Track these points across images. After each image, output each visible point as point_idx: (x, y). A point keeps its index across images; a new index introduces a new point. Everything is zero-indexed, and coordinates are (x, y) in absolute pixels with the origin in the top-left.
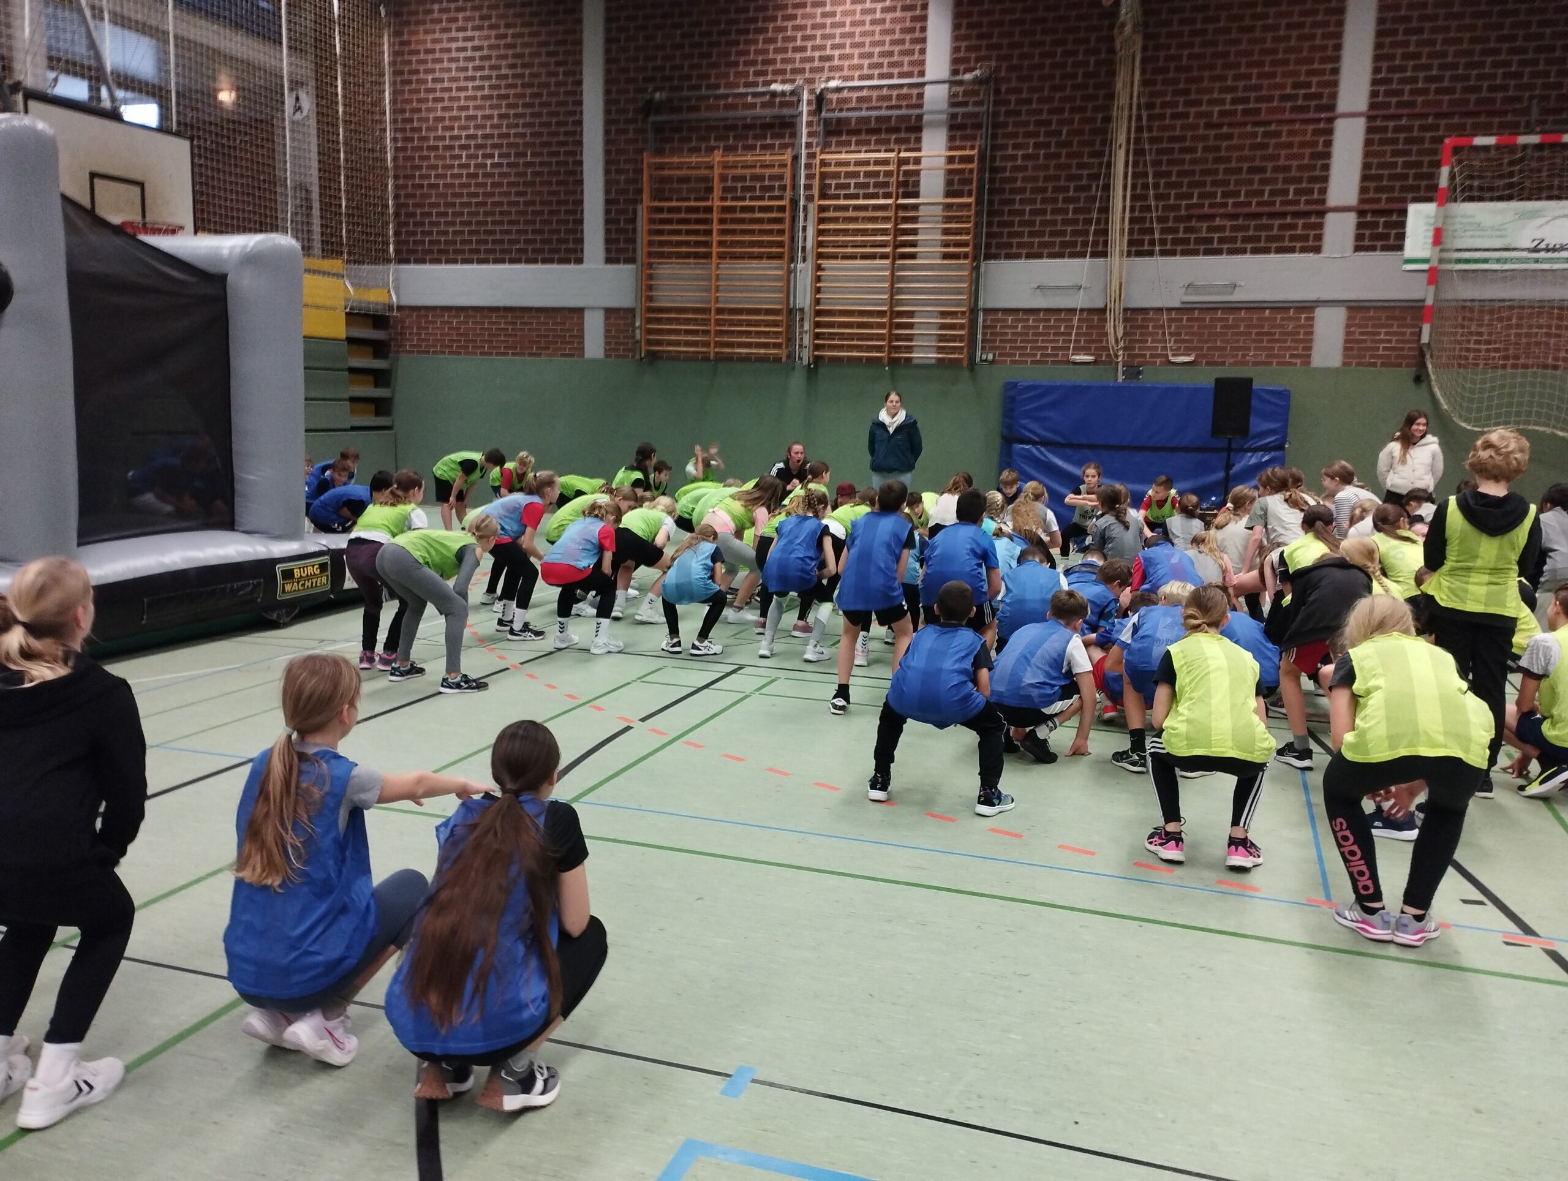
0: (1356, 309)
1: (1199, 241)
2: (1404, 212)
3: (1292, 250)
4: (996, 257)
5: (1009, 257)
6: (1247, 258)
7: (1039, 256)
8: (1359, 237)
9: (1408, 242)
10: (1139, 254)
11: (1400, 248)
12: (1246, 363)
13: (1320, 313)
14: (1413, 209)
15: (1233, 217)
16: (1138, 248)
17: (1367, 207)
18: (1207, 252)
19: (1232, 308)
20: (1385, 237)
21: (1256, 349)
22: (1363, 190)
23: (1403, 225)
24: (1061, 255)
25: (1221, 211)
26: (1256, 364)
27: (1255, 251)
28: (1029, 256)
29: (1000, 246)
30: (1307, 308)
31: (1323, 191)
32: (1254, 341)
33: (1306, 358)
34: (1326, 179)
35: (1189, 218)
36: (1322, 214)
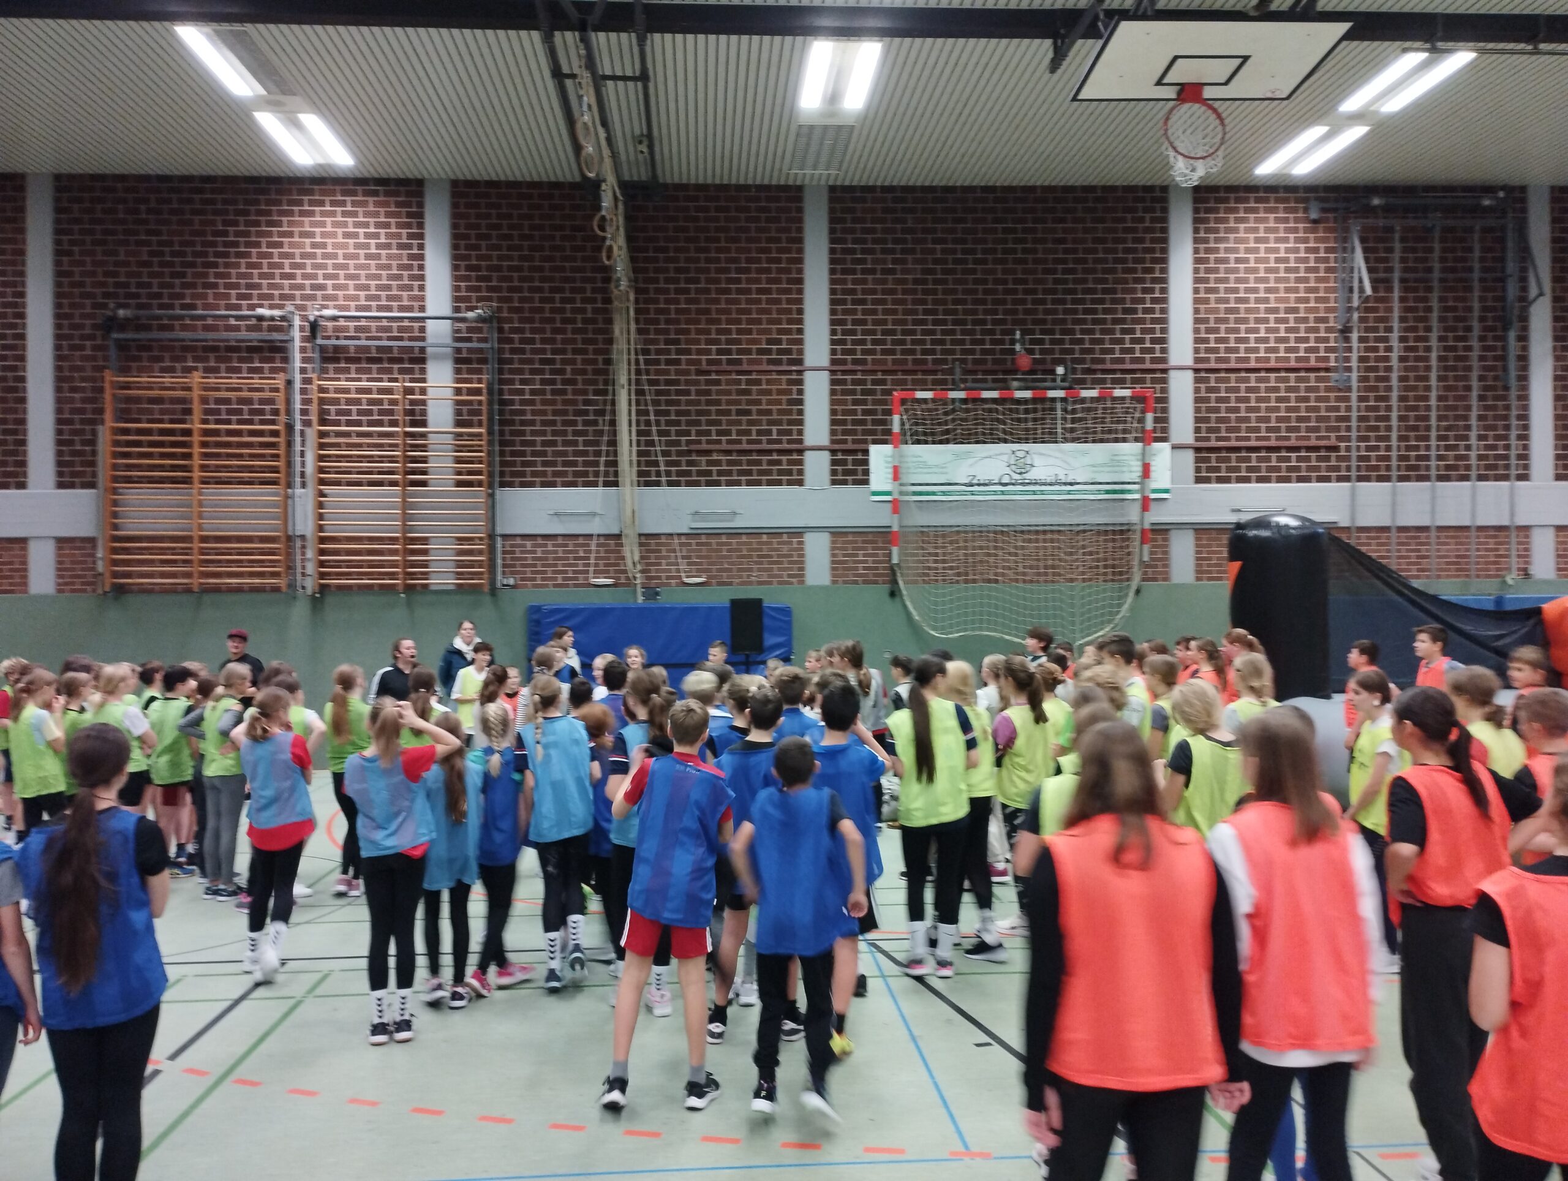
0: (838, 534)
1: (700, 473)
2: (866, 452)
3: (779, 483)
4: (510, 485)
5: (524, 485)
6: (744, 489)
7: (552, 484)
8: (834, 473)
9: (873, 477)
10: (648, 484)
11: (866, 482)
12: (751, 583)
13: (809, 538)
14: (874, 449)
15: (728, 452)
16: (647, 478)
17: (836, 447)
18: (709, 484)
19: (735, 533)
20: (853, 472)
21: (759, 570)
22: (833, 432)
23: (866, 462)
24: (573, 484)
25: (717, 447)
26: (760, 583)
27: (750, 483)
28: (544, 485)
29: (514, 474)
30: (798, 533)
31: (800, 432)
32: (756, 563)
33: (800, 577)
34: (801, 422)
35: (689, 452)
36: (801, 452)
